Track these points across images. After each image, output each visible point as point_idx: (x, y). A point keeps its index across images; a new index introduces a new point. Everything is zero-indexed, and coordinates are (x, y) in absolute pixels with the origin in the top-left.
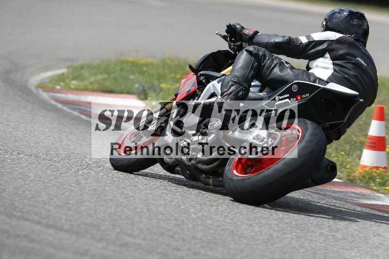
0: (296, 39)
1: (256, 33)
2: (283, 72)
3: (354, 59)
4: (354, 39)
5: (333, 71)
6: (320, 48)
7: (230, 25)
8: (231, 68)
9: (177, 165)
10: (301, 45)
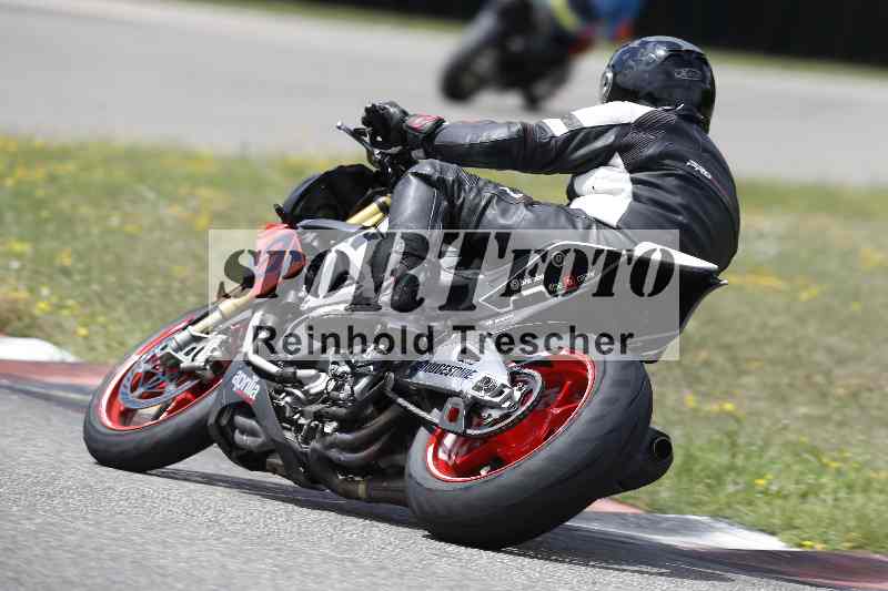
0: (540, 127)
1: (439, 122)
2: (508, 216)
3: (680, 165)
4: (679, 115)
5: (630, 200)
6: (599, 144)
7: (374, 105)
9: (270, 453)
10: (553, 141)
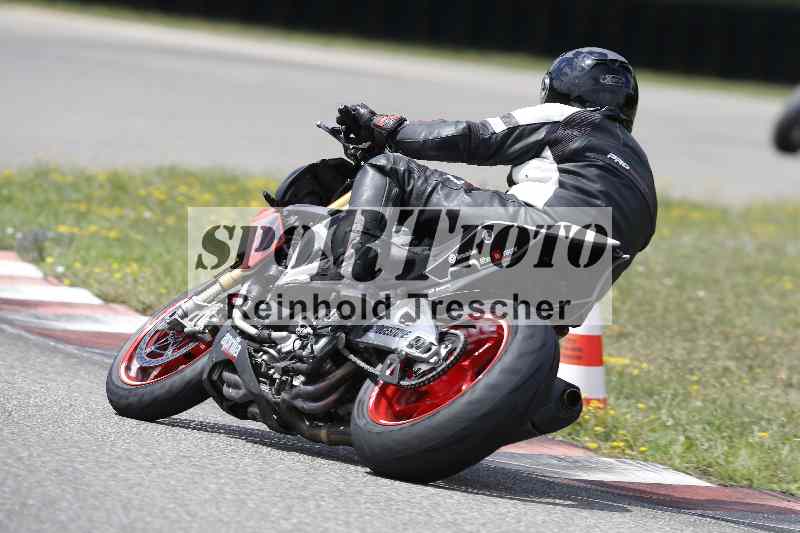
0: (483, 125)
1: (401, 122)
2: (451, 199)
3: (601, 157)
4: (605, 116)
5: (556, 187)
6: (532, 138)
7: (346, 107)
8: (348, 196)
9: (250, 403)
10: (494, 137)
